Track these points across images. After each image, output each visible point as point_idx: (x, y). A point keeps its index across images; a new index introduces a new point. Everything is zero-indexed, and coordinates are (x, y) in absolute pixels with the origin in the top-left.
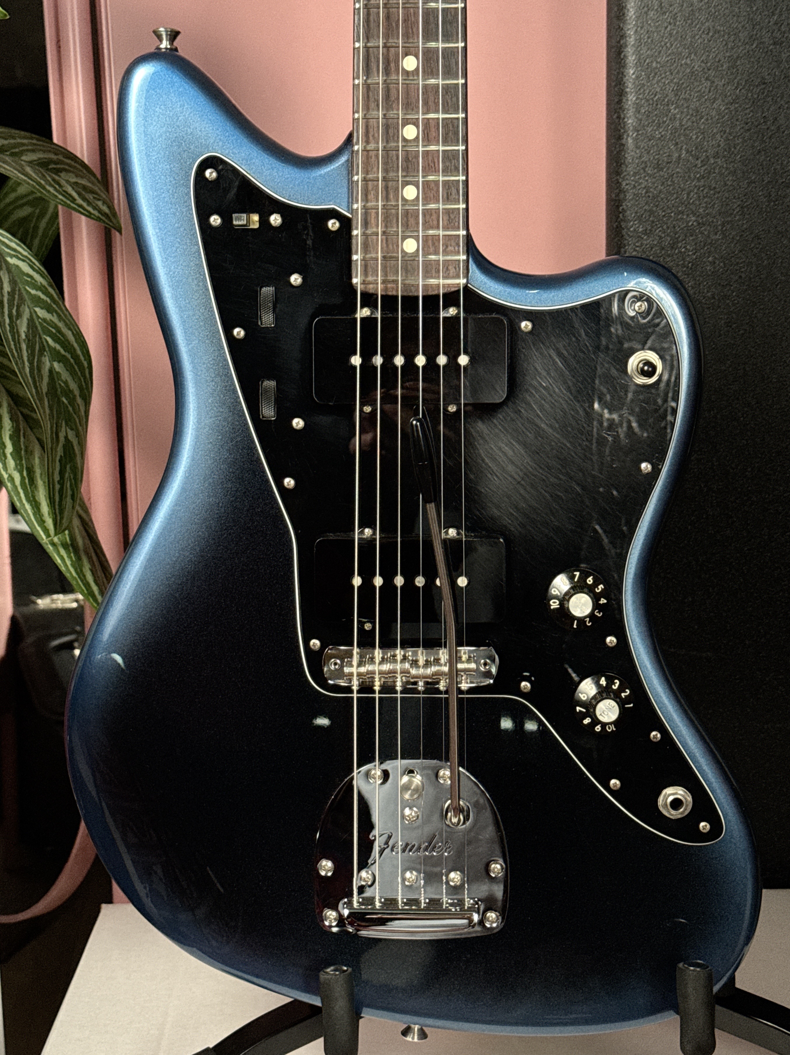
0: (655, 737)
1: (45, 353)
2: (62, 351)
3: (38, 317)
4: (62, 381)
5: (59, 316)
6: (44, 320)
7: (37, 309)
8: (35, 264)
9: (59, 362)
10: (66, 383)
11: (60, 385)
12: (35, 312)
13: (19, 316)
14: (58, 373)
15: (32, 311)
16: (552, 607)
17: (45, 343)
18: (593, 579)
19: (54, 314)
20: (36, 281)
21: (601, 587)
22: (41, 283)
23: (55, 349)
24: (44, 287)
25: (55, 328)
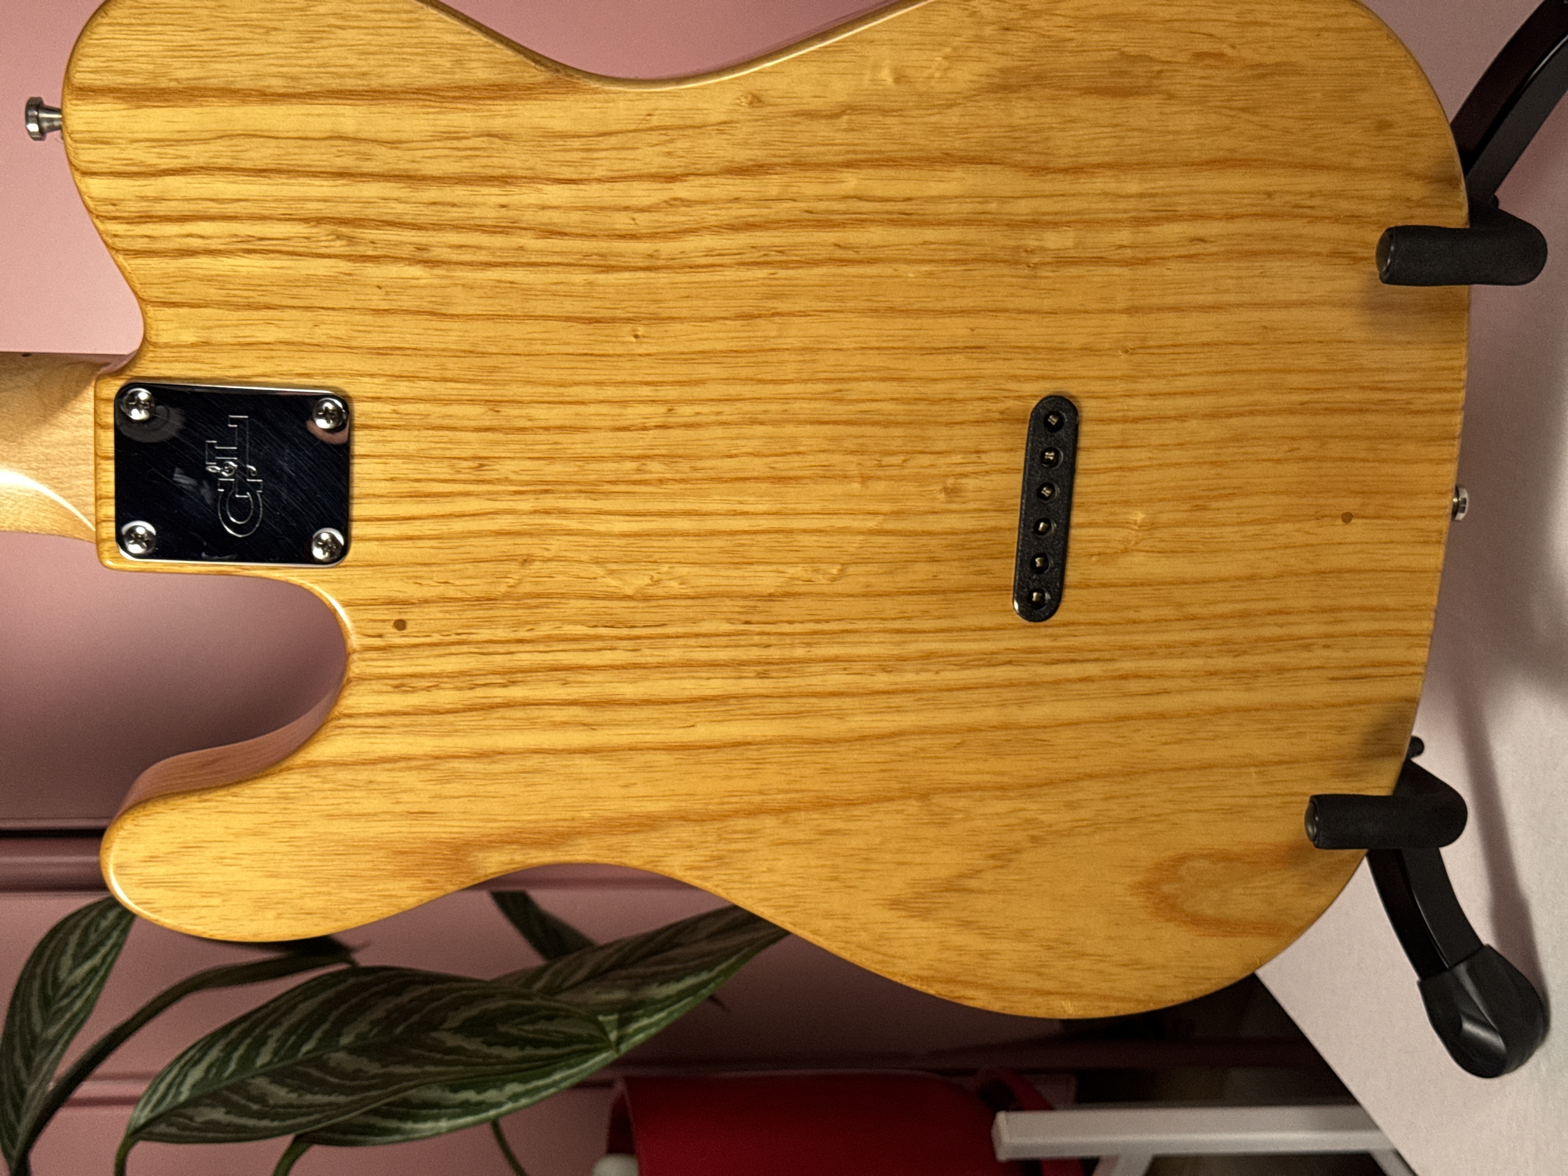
1: (325, 1057)
2: (325, 1027)
3: (270, 1063)
4: (371, 1030)
5: (273, 1025)
6: (276, 1053)
7: (260, 1061)
8: (191, 1058)
9: (339, 1035)
10: (374, 1024)
11: (375, 1035)
12: (262, 1067)
13: (261, 1099)
14: (358, 1037)
15: (261, 1071)
17: (311, 1056)
19: (270, 1033)
20: (217, 1060)
22: (221, 1051)
23: (320, 1040)
24: (227, 1045)
25: (290, 1036)
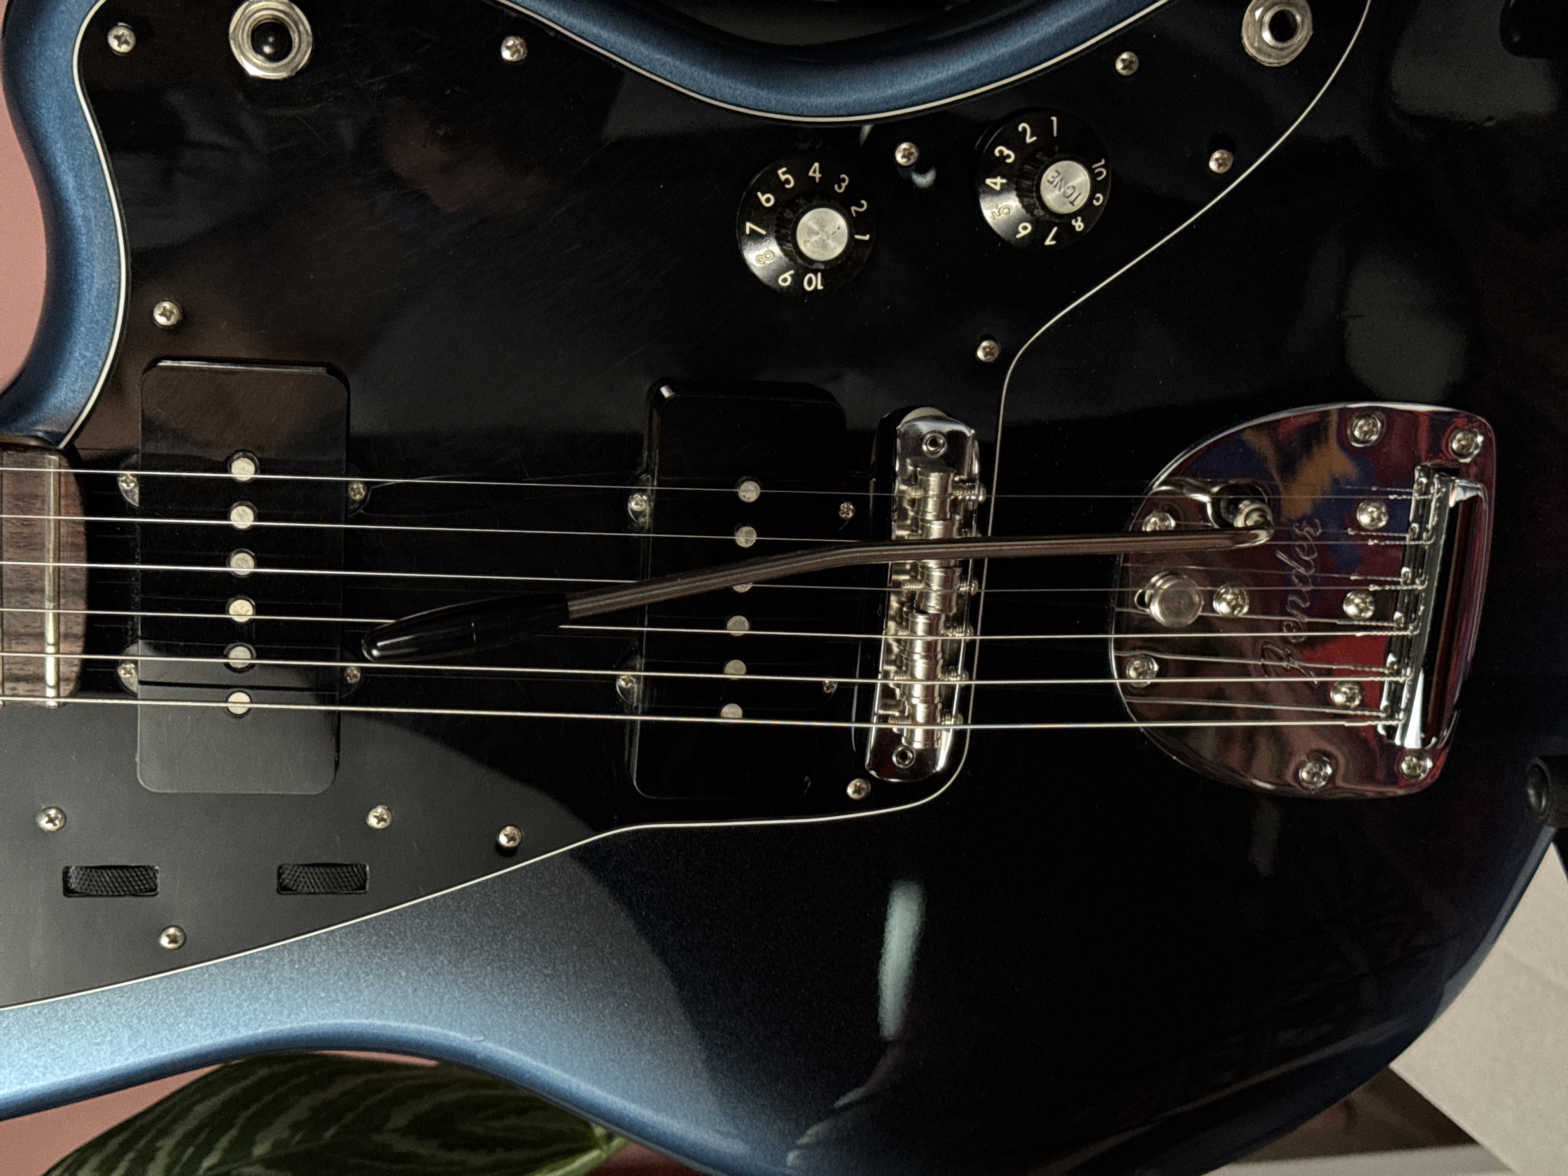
0: (1127, 65)
2: (233, 1132)
4: (292, 1136)
9: (252, 1144)
10: (295, 1127)
11: (299, 1143)
14: (276, 1146)
16: (820, 287)
18: (763, 194)
19: (158, 1144)
21: (782, 174)
23: (227, 1152)
24: (102, 1163)
25: (186, 1147)
